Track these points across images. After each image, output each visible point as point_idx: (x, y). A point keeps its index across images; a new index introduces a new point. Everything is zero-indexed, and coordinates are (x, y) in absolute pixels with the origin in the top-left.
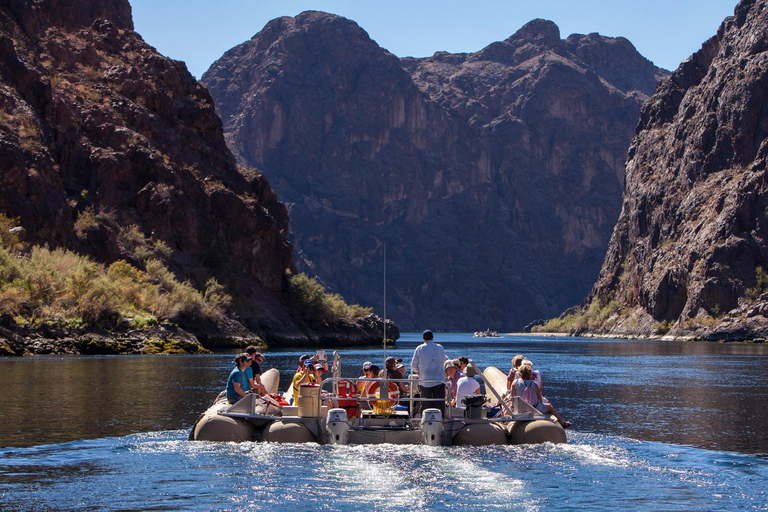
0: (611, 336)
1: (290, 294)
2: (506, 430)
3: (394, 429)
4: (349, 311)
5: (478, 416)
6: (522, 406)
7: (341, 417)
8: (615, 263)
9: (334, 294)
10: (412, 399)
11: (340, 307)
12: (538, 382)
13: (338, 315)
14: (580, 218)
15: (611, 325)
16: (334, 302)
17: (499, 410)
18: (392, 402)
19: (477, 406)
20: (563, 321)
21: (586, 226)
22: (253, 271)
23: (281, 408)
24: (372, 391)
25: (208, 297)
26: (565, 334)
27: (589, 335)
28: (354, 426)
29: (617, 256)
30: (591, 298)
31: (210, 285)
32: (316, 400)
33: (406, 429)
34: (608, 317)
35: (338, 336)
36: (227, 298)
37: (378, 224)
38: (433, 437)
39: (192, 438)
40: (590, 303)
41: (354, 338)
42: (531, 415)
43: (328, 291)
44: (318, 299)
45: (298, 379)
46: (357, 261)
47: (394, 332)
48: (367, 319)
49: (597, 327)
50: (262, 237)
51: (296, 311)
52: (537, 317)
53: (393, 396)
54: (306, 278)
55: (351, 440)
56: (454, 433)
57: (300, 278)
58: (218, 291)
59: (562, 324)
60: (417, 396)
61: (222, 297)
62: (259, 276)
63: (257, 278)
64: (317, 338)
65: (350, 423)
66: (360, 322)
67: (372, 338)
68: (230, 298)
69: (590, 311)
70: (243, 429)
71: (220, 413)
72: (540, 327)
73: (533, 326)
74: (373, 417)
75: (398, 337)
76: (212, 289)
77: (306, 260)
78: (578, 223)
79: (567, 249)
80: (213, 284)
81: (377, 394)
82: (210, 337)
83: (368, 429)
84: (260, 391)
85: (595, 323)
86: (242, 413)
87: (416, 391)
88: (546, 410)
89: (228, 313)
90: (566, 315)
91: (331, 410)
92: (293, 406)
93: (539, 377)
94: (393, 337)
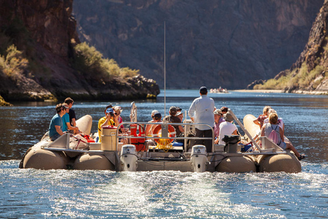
0: (318, 92)
1: (74, 59)
2: (256, 162)
3: (172, 160)
4: (121, 72)
5: (235, 151)
6: (268, 144)
7: (131, 151)
8: (321, 36)
9: (110, 59)
10: (186, 138)
11: (114, 70)
12: (281, 126)
13: (112, 76)
14: (290, 4)
15: (317, 84)
16: (109, 65)
17: (250, 146)
18: (171, 140)
19: (234, 144)
20: (278, 81)
21: (295, 10)
22: (45, 40)
23: (89, 144)
24: (155, 132)
25: (9, 61)
26: (280, 91)
27: (300, 92)
28: (143, 157)
29: (322, 32)
30: (301, 64)
31: (11, 51)
32: (114, 138)
33: (180, 160)
34: (314, 78)
35: (112, 92)
36: (25, 62)
37: (139, 8)
38: (199, 166)
39: (21, 166)
40: (300, 67)
41: (125, 93)
42: (274, 150)
43: (105, 57)
44: (97, 63)
45: (102, 123)
46: (123, 36)
47: (156, 89)
48: (134, 79)
49: (306, 85)
50: (52, 13)
51: (79, 73)
52: (258, 78)
53: (171, 136)
54: (87, 47)
55: (139, 168)
56: (216, 164)
57: (82, 47)
58: (17, 56)
59: (277, 84)
60: (190, 136)
61: (20, 60)
62: (50, 44)
63: (48, 46)
64: (96, 93)
65: (139, 155)
66: (129, 81)
67: (138, 94)
68: (27, 61)
69: (300, 73)
70: (60, 160)
71: (43, 148)
72: (260, 86)
73: (254, 85)
74: (157, 151)
75: (158, 93)
76: (12, 54)
77: (85, 35)
78: (288, 7)
79: (280, 27)
80: (13, 50)
81: (160, 134)
82: (10, 92)
83: (153, 160)
84: (74, 131)
85: (305, 82)
86: (60, 148)
87: (189, 132)
88: (286, 147)
89: (25, 73)
90: (280, 76)
91: (124, 146)
92: (99, 142)
93: (282, 122)
94: (155, 93)
